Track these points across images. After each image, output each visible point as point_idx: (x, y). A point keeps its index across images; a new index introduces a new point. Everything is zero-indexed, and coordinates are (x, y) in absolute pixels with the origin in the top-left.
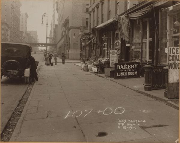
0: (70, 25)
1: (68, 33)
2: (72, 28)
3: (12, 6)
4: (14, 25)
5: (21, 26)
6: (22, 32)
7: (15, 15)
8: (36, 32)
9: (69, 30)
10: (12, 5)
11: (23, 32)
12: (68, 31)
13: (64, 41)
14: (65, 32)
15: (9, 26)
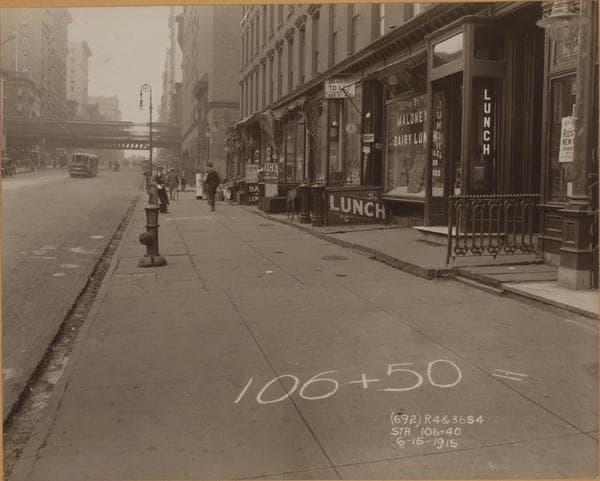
0: (210, 97)
1: (206, 118)
2: (215, 105)
3: (46, 27)
4: (49, 83)
5: (68, 85)
6: (73, 104)
7: (53, 53)
8: (115, 100)
9: (209, 110)
10: (43, 23)
11: (77, 104)
12: (206, 113)
13: (196, 135)
14: (199, 111)
15: (37, 88)
